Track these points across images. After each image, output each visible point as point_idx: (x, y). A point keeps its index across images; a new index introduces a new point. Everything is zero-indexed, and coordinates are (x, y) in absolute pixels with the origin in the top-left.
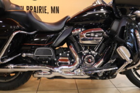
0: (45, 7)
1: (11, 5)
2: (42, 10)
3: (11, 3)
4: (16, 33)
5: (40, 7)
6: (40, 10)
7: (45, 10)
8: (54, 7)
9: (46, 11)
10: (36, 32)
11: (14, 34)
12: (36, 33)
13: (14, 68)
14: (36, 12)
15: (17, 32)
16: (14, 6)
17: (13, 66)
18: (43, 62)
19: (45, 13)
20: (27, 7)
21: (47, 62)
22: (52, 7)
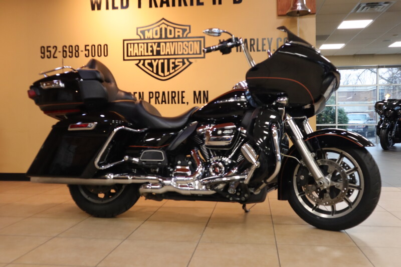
0: (183, 92)
1: (119, 92)
2: (176, 99)
3: (118, 90)
4: (118, 129)
5: (172, 92)
6: (173, 98)
7: (183, 97)
8: (200, 92)
9: (184, 100)
10: (146, 129)
11: (115, 130)
12: (146, 132)
13: (114, 178)
14: (165, 102)
15: (120, 128)
16: (123, 94)
17: (112, 176)
18: (152, 170)
19: (183, 103)
20: (150, 93)
21: (157, 170)
22: (195, 92)
